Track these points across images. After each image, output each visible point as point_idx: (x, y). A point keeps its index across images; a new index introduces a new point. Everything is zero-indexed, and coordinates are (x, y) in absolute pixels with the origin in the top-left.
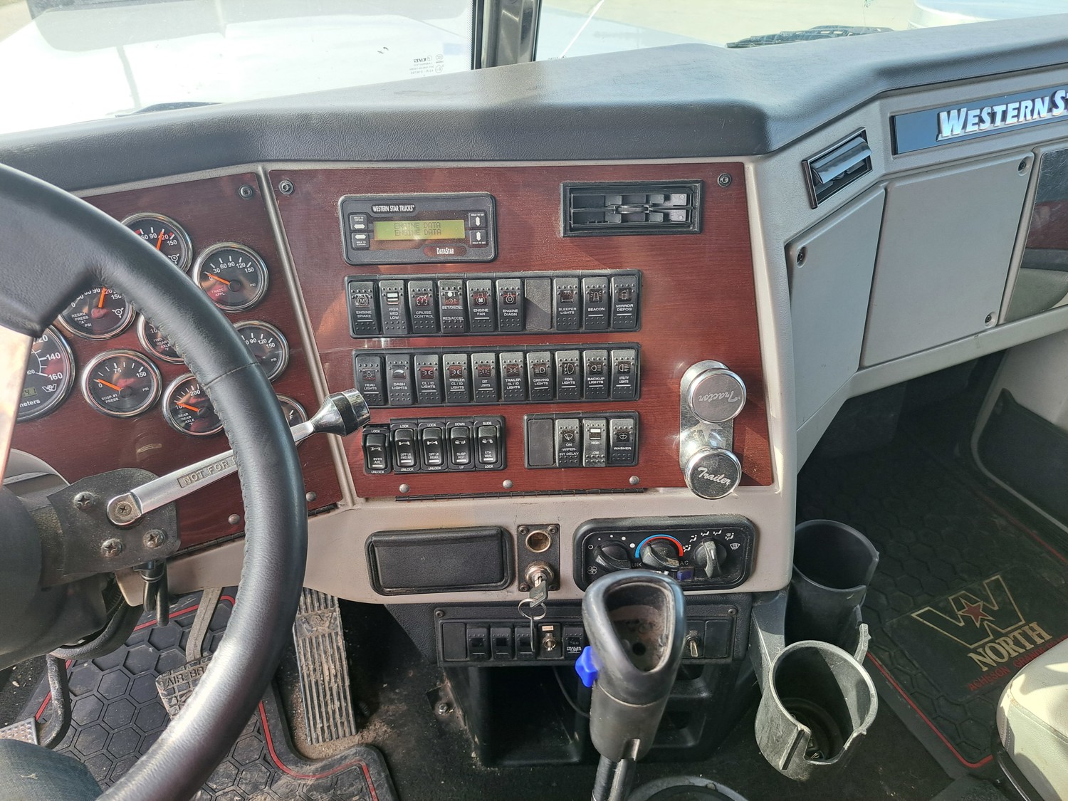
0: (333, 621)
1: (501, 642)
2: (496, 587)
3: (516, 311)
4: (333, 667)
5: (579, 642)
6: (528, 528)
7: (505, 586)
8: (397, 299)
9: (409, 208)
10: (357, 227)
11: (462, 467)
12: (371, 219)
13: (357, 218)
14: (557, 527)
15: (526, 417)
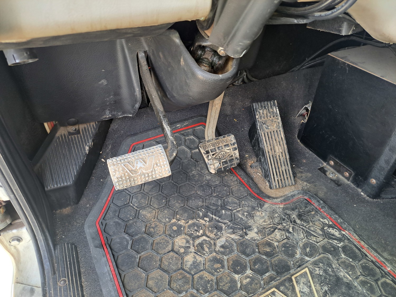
0: (278, 124)
4: (280, 148)
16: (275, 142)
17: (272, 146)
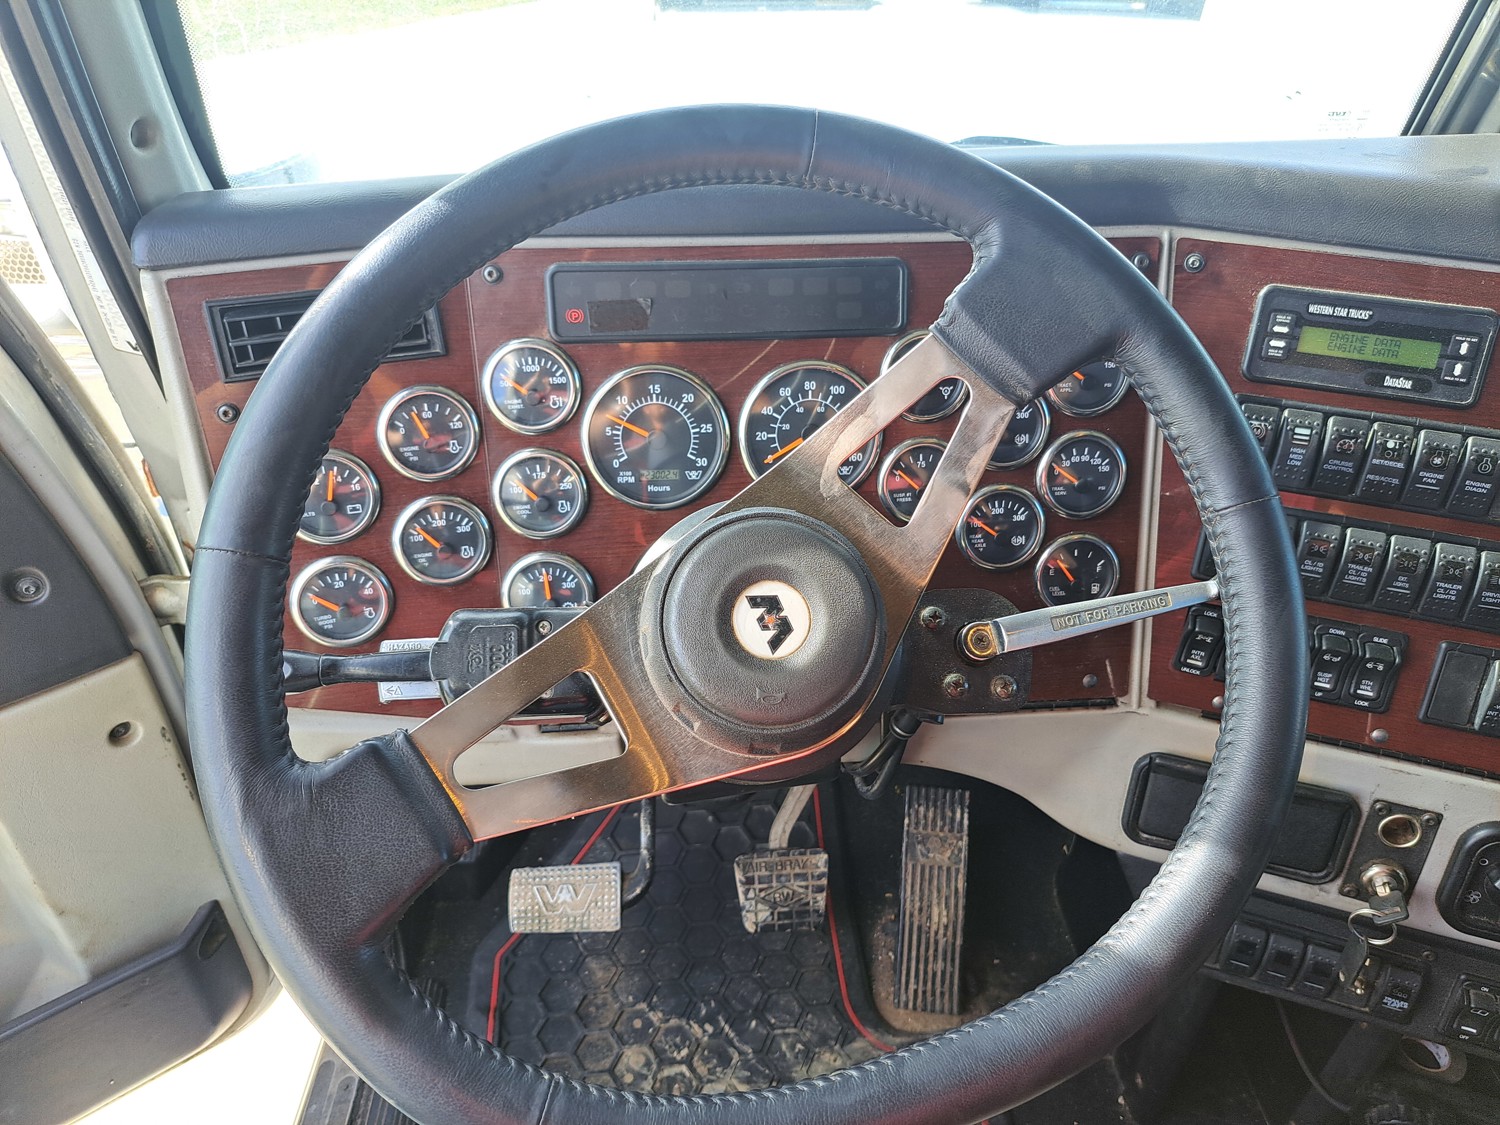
0: (956, 852)
1: (1283, 958)
2: (1309, 877)
3: (1488, 486)
4: (945, 913)
5: (1409, 996)
6: (1390, 807)
7: (1323, 881)
8: (1307, 438)
9: (1364, 315)
10: (1277, 329)
11: (1320, 694)
12: (1301, 321)
13: (1280, 318)
14: (1438, 818)
15: (1444, 645)
16: (935, 894)
17: (925, 903)
